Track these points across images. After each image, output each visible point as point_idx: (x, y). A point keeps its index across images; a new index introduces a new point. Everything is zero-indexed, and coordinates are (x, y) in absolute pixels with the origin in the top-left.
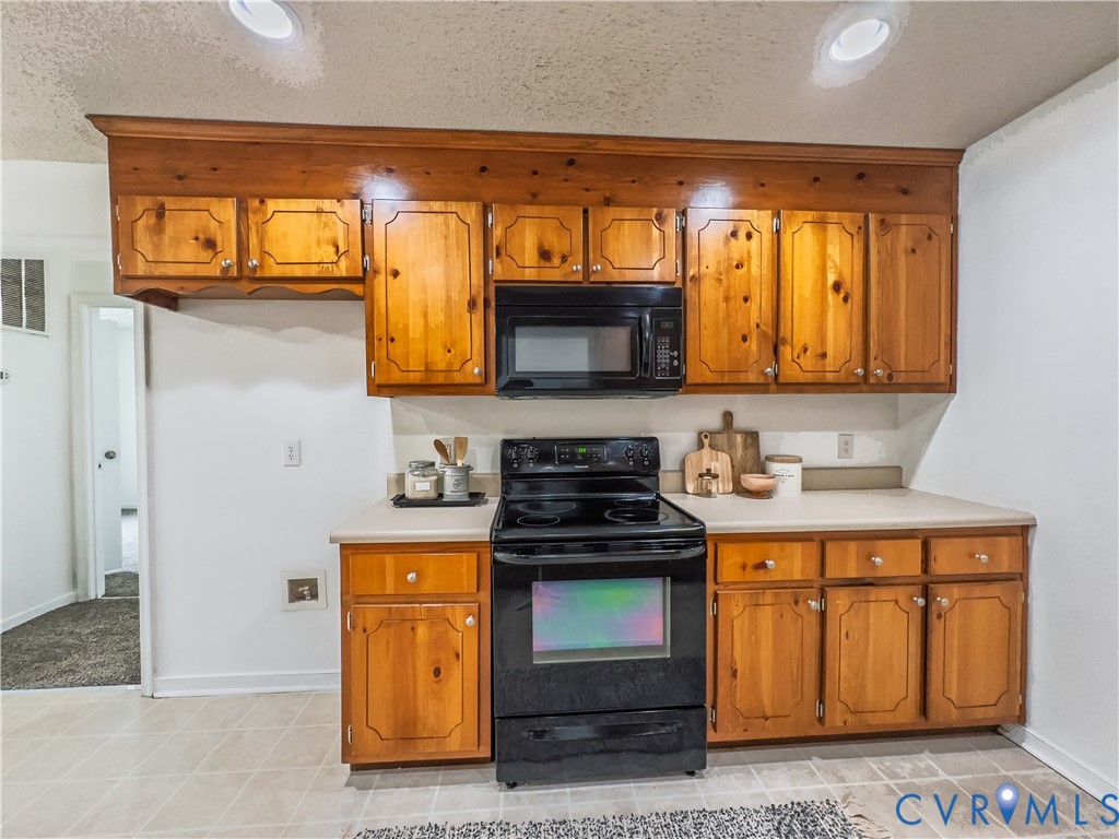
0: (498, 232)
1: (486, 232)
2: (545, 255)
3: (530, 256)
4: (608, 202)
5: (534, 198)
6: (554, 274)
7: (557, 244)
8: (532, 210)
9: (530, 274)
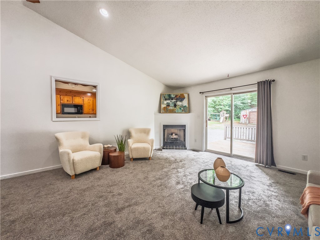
0: (62, 98)
1: (60, 98)
2: (68, 101)
3: (66, 101)
4: (75, 96)
5: (66, 95)
6: (69, 102)
7: (69, 100)
8: (66, 96)
9: (66, 103)
